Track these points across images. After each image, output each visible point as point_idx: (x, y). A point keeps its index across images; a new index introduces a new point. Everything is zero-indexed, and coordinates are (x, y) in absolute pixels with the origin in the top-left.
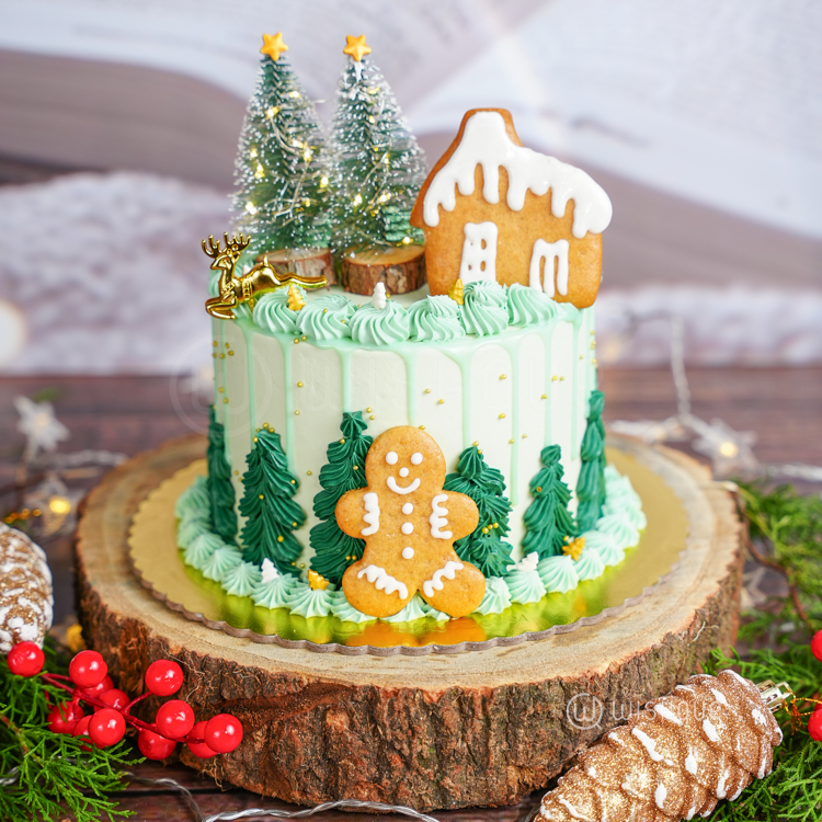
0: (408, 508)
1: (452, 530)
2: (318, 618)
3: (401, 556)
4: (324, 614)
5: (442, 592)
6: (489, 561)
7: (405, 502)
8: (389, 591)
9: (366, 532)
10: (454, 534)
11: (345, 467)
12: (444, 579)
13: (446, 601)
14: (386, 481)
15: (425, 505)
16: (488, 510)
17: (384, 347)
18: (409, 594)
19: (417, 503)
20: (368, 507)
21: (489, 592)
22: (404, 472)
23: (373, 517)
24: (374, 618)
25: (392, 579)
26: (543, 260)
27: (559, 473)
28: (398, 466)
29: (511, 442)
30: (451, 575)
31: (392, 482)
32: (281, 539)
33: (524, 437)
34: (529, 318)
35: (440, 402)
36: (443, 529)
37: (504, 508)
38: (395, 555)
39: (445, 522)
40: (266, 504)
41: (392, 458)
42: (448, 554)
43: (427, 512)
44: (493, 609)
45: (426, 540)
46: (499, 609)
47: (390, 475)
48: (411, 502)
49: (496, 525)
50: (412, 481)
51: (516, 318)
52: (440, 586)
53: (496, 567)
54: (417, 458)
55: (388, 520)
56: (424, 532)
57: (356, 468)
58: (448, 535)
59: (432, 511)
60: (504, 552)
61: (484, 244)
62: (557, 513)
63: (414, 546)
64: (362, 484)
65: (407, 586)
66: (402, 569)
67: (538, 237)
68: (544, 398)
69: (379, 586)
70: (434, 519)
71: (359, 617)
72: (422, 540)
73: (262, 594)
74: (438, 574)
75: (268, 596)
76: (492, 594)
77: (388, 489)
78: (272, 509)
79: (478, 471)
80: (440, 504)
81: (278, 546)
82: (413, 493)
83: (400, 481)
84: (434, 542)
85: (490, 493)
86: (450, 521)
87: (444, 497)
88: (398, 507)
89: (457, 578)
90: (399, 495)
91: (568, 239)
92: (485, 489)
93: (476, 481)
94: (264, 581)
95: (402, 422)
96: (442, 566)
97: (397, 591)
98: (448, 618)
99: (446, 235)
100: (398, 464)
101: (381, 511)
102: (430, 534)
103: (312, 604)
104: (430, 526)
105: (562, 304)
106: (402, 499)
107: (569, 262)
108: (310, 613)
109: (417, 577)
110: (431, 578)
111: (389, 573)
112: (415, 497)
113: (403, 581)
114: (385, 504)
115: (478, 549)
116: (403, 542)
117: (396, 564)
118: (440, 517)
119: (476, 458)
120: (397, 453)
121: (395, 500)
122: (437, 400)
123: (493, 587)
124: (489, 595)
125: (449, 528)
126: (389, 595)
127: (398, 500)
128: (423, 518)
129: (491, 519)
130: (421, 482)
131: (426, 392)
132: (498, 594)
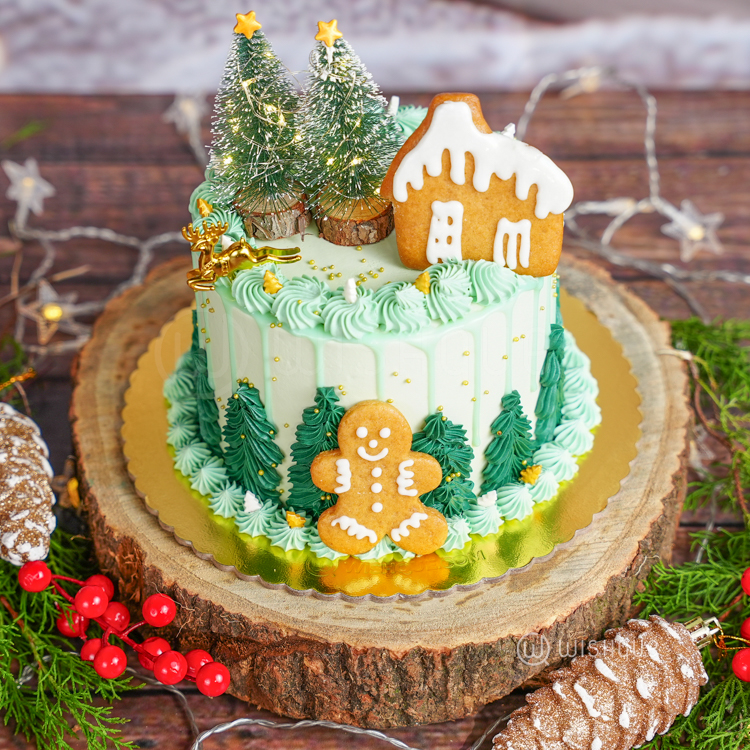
0: (377, 472)
1: (417, 488)
2: (295, 551)
3: (370, 509)
4: (301, 547)
5: (408, 538)
6: (452, 502)
7: (374, 467)
8: (360, 537)
9: (338, 491)
10: (419, 492)
11: (319, 431)
12: (410, 527)
13: (411, 543)
14: (356, 450)
15: (393, 469)
16: (451, 463)
17: (354, 341)
18: (378, 538)
19: (385, 468)
20: (340, 471)
21: (451, 531)
22: (374, 444)
23: (345, 479)
24: (347, 555)
25: (363, 528)
26: (507, 237)
27: (519, 413)
28: (368, 439)
29: (473, 400)
30: (416, 525)
31: (362, 451)
32: (261, 473)
33: (485, 393)
34: (491, 298)
35: (407, 381)
36: (409, 488)
37: (468, 455)
38: (365, 509)
39: (411, 482)
41: (363, 432)
42: (415, 507)
43: (395, 474)
44: (455, 546)
45: (394, 496)
46: (461, 546)
47: (360, 445)
48: (380, 467)
49: (459, 474)
50: (380, 451)
51: (480, 297)
52: (406, 533)
53: (458, 506)
54: (386, 433)
55: (359, 481)
56: (392, 490)
57: (329, 434)
58: (414, 493)
59: (399, 474)
61: (451, 221)
62: (516, 446)
63: (382, 502)
64: (335, 447)
65: (376, 532)
66: (371, 519)
67: (502, 216)
68: (505, 358)
69: (351, 533)
70: (400, 481)
71: (333, 555)
72: (390, 496)
73: (246, 523)
74: (404, 524)
75: (251, 526)
76: (454, 534)
77: (359, 457)
78: (254, 449)
79: (442, 433)
80: (406, 469)
82: (381, 460)
83: (369, 451)
84: (400, 499)
86: (415, 481)
87: (410, 462)
88: (367, 471)
89: (421, 526)
90: (370, 462)
91: (530, 219)
93: (440, 440)
94: (246, 511)
95: (372, 396)
96: (408, 517)
97: (368, 538)
99: (414, 210)
100: (368, 437)
101: (352, 474)
102: (397, 492)
103: (290, 540)
104: (397, 485)
105: (524, 276)
106: (372, 465)
107: (531, 239)
108: (289, 547)
109: (385, 526)
110: (398, 527)
111: (359, 523)
112: (383, 463)
113: (373, 529)
114: (357, 468)
115: (441, 495)
116: (373, 499)
117: (366, 516)
118: (406, 479)
119: (440, 424)
120: (367, 428)
121: (365, 465)
122: (405, 379)
123: (454, 526)
124: (451, 534)
125: (415, 486)
126: (360, 540)
127: (368, 465)
128: (391, 480)
129: (453, 469)
130: (389, 451)
131: (394, 375)
132: (460, 534)
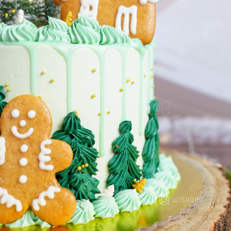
0: (25, 148)
1: (53, 164)
3: (18, 182)
5: (45, 207)
6: (81, 189)
7: (23, 144)
8: (9, 205)
10: (55, 168)
12: (46, 198)
13: (47, 214)
14: (10, 129)
15: (36, 147)
16: (82, 155)
17: (16, 43)
18: (23, 207)
19: (31, 145)
21: (79, 209)
22: (23, 123)
23: (1, 154)
25: (12, 197)
26: (123, 16)
27: (131, 139)
28: (19, 119)
29: (99, 115)
30: (52, 196)
31: (15, 130)
33: (108, 113)
34: (112, 40)
35: (51, 81)
36: (47, 163)
37: (94, 156)
38: (14, 181)
39: (48, 158)
41: (16, 113)
42: (51, 181)
43: (37, 151)
44: (81, 221)
45: (36, 170)
46: (85, 221)
47: (14, 125)
48: (27, 144)
49: (87, 165)
50: (27, 130)
52: (43, 203)
53: (87, 193)
54: (32, 114)
55: (11, 156)
56: (35, 165)
58: (51, 167)
59: (40, 151)
60: (93, 184)
61: (91, 8)
62: (129, 163)
63: (27, 175)
65: (22, 202)
66: (19, 190)
67: (121, 5)
68: (121, 90)
70: (42, 157)
72: (33, 170)
74: (42, 195)
77: (11, 134)
79: (75, 128)
80: (46, 146)
82: (28, 138)
83: (21, 129)
84: (41, 173)
85: (84, 144)
86: (52, 158)
87: (49, 142)
88: (18, 148)
89: (55, 198)
90: (19, 139)
91: (137, 5)
92: (81, 141)
93: (74, 135)
95: (26, 92)
96: (46, 189)
97: (14, 207)
98: (49, 226)
99: (71, 5)
100: (19, 117)
101: (7, 149)
102: (38, 167)
104: (38, 161)
105: (133, 39)
106: (21, 141)
107: (138, 18)
109: (28, 196)
110: (37, 197)
112: (28, 140)
113: (19, 198)
114: (10, 145)
115: (73, 180)
116: (20, 171)
117: (15, 187)
118: (45, 155)
119: (74, 118)
120: (19, 110)
121: (16, 142)
122: (50, 79)
123: (82, 206)
124: (79, 211)
125: (52, 162)
126: (10, 208)
127: (18, 142)
128: (34, 156)
129: (83, 161)
130: (34, 130)
131: (42, 74)
132: (85, 211)
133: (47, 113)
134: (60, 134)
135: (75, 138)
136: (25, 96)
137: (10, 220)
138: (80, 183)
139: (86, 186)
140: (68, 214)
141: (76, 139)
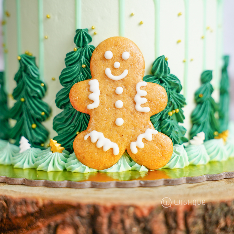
1: (150, 106)
2: (56, 172)
3: (115, 124)
4: (60, 169)
6: (173, 135)
7: (117, 86)
8: (106, 149)
9: (91, 107)
10: (151, 110)
11: (76, 67)
12: (145, 140)
13: (146, 156)
14: (104, 71)
15: (131, 89)
16: (173, 101)
18: (120, 151)
19: (126, 86)
20: (92, 88)
21: (175, 154)
22: (117, 65)
23: (96, 96)
24: (95, 170)
25: (108, 141)
28: (113, 60)
29: (184, 61)
30: (150, 138)
31: (109, 71)
32: (34, 126)
33: (192, 60)
35: (141, 24)
36: (144, 105)
37: (181, 102)
38: (110, 123)
39: (145, 100)
40: (26, 105)
41: (109, 55)
43: (133, 93)
44: (178, 166)
45: (132, 113)
46: (182, 165)
47: (107, 67)
48: (121, 86)
49: (178, 110)
50: (122, 72)
52: (142, 145)
53: (178, 139)
54: (126, 55)
55: (105, 98)
56: (131, 108)
57: (84, 66)
58: (147, 109)
59: (136, 93)
63: (123, 117)
64: (88, 76)
65: (119, 145)
66: (115, 133)
68: (202, 38)
69: (99, 145)
70: (138, 98)
71: (85, 168)
72: (129, 113)
73: (19, 159)
74: (140, 137)
75: (23, 160)
76: (177, 155)
77: (106, 76)
78: (30, 107)
79: (165, 72)
80: (142, 88)
81: (33, 131)
82: (123, 80)
83: (114, 71)
84: (137, 115)
85: (172, 90)
86: (149, 100)
88: (113, 90)
89: (153, 140)
90: (113, 81)
93: (164, 80)
94: (21, 152)
96: (143, 132)
97: (112, 150)
98: (147, 170)
101: (101, 92)
102: (135, 109)
103: (52, 162)
104: (135, 103)
108: (50, 168)
109: (125, 139)
110: (136, 140)
111: (106, 136)
112: (124, 83)
113: (116, 142)
114: (104, 87)
115: (166, 125)
116: (116, 114)
117: (111, 130)
118: (141, 97)
119: (164, 62)
120: (112, 51)
121: (110, 84)
122: (139, 22)
123: (177, 150)
124: (175, 155)
125: (148, 104)
126: (106, 152)
127: (112, 84)
128: (130, 97)
129: (174, 106)
130: (129, 72)
131: (132, 15)
132: (181, 155)
133: (140, 55)
134: (150, 79)
135: (164, 82)
136: (116, 37)
137: (107, 165)
138: (171, 129)
139: (177, 132)
140: (167, 156)
141: (166, 84)
